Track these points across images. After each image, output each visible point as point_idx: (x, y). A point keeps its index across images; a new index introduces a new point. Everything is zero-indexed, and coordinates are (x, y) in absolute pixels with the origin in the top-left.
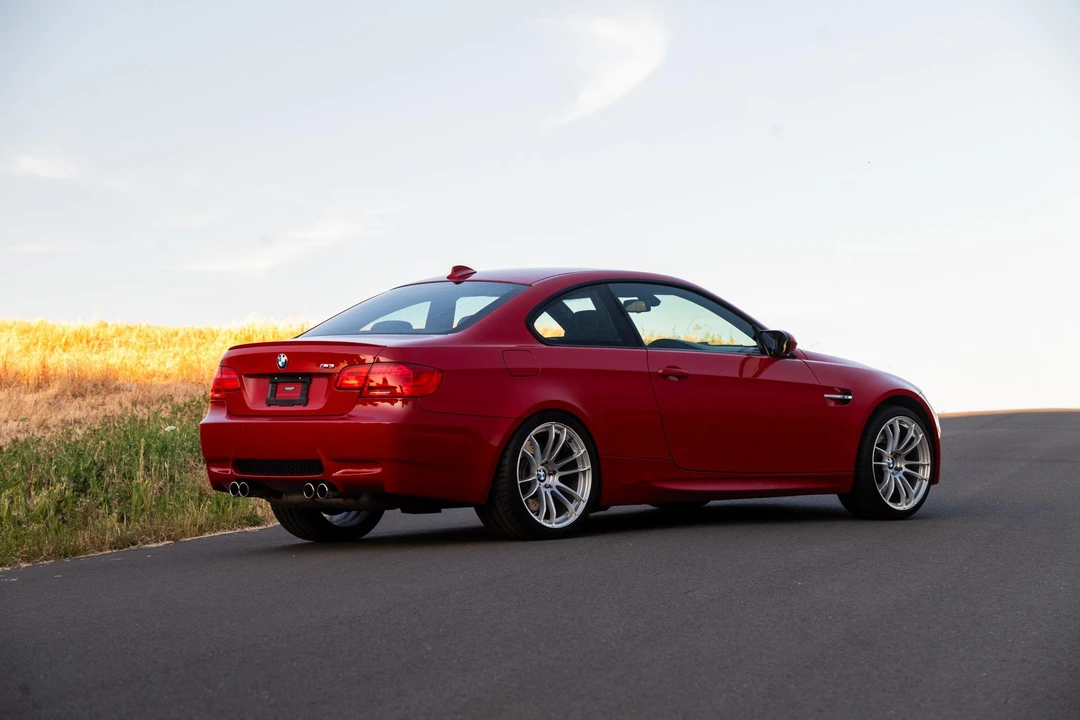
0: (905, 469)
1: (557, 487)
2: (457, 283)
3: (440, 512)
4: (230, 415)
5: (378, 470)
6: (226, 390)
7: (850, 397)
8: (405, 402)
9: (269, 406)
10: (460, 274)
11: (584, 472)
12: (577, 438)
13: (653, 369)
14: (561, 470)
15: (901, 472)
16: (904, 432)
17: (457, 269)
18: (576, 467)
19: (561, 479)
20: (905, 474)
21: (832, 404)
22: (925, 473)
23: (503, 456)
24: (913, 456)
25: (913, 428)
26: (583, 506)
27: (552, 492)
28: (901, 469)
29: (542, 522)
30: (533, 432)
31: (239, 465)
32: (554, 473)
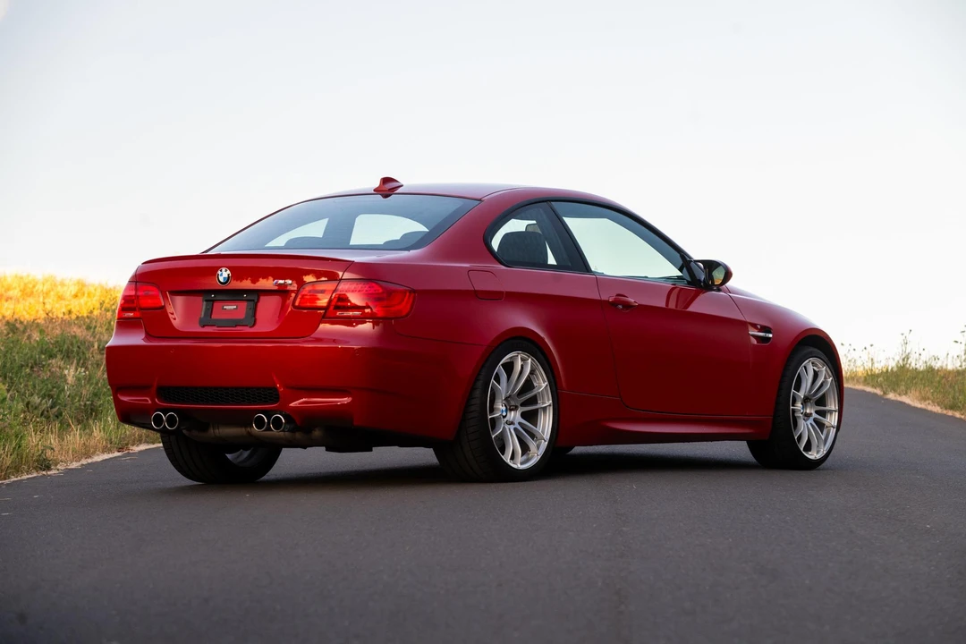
0: (815, 415)
1: (520, 424)
2: (386, 196)
3: (371, 450)
4: (148, 336)
5: (346, 400)
6: (141, 309)
7: (771, 336)
8: (375, 324)
9: (203, 326)
10: (388, 187)
11: (544, 409)
12: (541, 372)
13: (604, 298)
14: (523, 405)
15: (811, 418)
16: (816, 375)
17: (386, 180)
18: (537, 403)
19: (524, 415)
20: (815, 420)
21: (754, 341)
22: (832, 420)
23: (473, 389)
24: (821, 401)
25: (824, 370)
26: (544, 445)
27: (515, 429)
28: (811, 414)
29: (508, 461)
30: (501, 363)
31: (165, 393)
32: (515, 408)
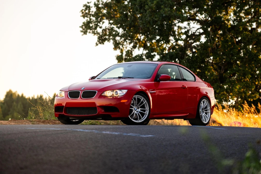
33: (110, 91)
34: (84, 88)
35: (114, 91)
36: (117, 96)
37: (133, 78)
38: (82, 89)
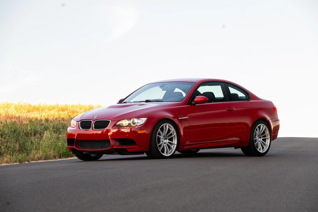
33: (126, 120)
34: (96, 117)
35: (131, 120)
36: (134, 125)
37: (162, 101)
38: (95, 117)
